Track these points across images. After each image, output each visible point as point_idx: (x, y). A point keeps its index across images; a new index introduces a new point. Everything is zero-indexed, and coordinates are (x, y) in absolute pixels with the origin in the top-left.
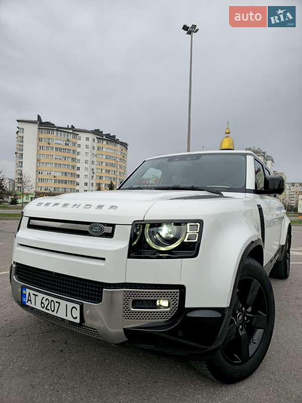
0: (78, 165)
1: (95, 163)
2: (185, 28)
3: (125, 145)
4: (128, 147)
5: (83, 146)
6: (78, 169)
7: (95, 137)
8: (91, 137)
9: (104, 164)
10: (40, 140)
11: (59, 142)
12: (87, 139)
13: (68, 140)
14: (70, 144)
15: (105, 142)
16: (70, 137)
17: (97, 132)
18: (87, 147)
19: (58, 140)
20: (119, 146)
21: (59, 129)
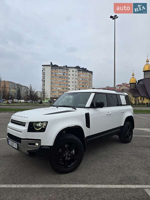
0: (69, 84)
1: (77, 82)
2: (111, 17)
3: (91, 72)
4: (93, 73)
5: (71, 75)
6: (69, 86)
7: (76, 70)
8: (75, 70)
9: (81, 83)
10: (52, 73)
11: (60, 74)
12: (73, 71)
13: (64, 73)
14: (65, 74)
15: (81, 72)
16: (65, 71)
17: (78, 67)
18: (73, 75)
19: (60, 73)
20: (88, 73)
21: (60, 68)
